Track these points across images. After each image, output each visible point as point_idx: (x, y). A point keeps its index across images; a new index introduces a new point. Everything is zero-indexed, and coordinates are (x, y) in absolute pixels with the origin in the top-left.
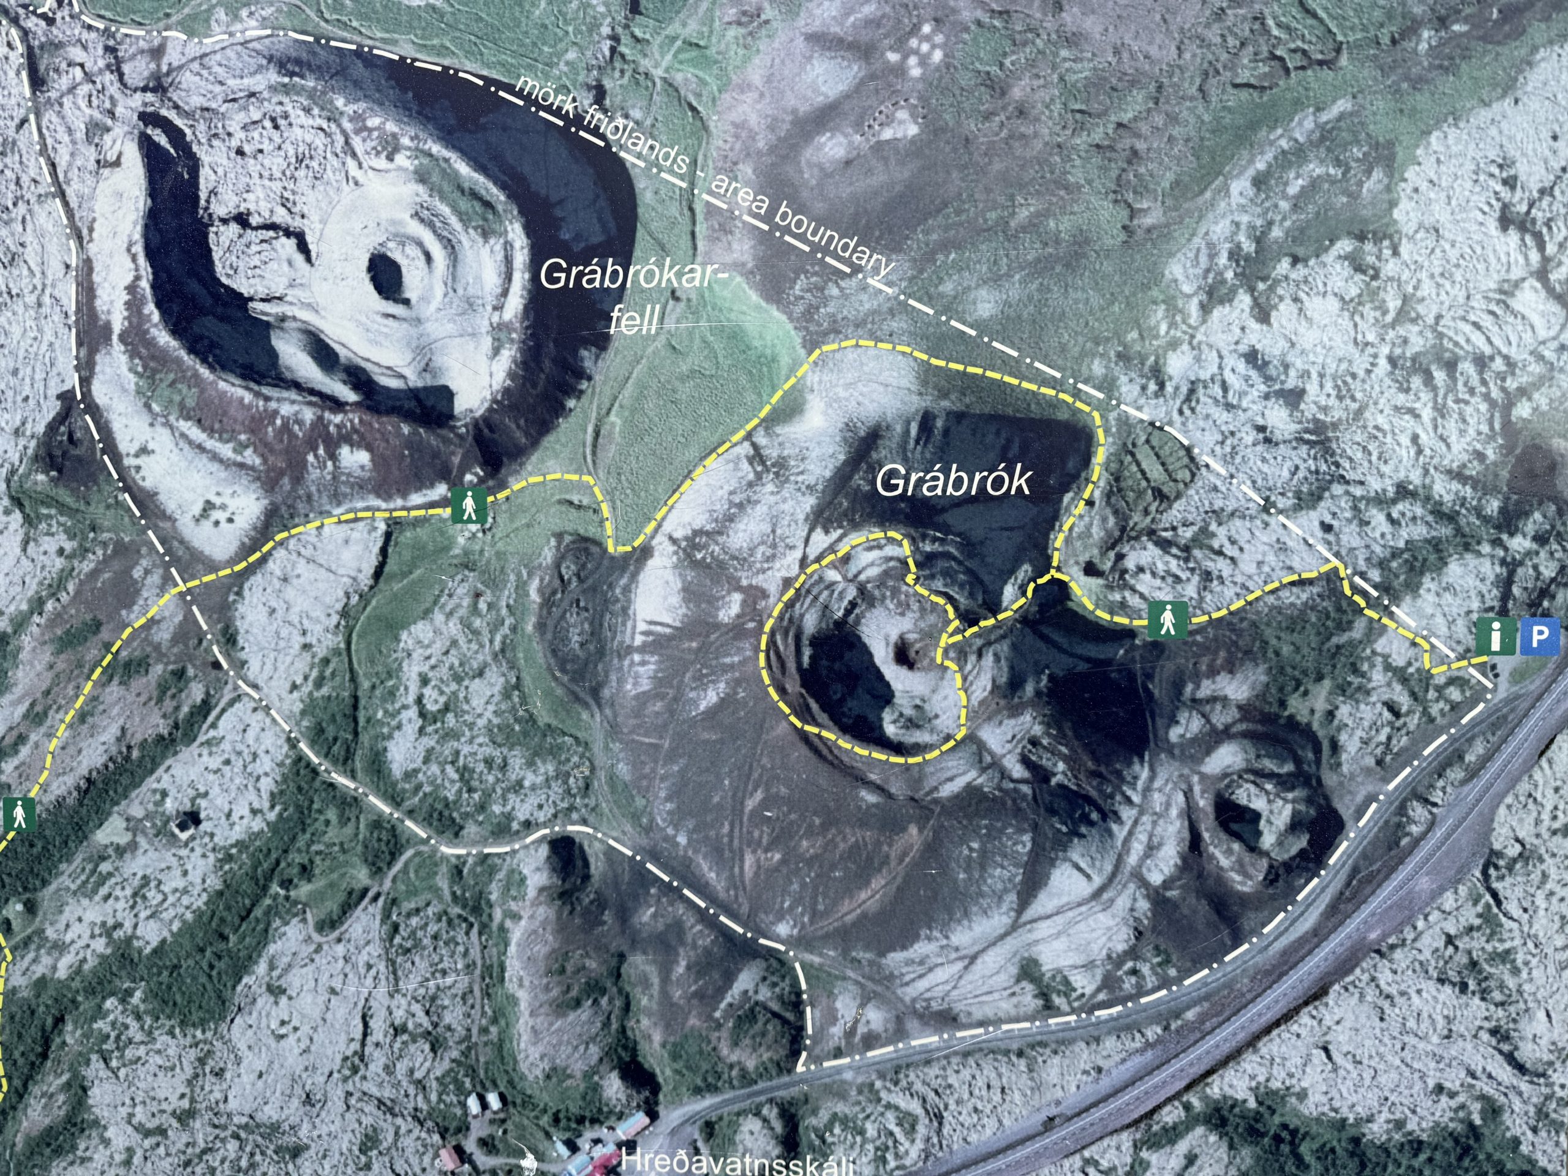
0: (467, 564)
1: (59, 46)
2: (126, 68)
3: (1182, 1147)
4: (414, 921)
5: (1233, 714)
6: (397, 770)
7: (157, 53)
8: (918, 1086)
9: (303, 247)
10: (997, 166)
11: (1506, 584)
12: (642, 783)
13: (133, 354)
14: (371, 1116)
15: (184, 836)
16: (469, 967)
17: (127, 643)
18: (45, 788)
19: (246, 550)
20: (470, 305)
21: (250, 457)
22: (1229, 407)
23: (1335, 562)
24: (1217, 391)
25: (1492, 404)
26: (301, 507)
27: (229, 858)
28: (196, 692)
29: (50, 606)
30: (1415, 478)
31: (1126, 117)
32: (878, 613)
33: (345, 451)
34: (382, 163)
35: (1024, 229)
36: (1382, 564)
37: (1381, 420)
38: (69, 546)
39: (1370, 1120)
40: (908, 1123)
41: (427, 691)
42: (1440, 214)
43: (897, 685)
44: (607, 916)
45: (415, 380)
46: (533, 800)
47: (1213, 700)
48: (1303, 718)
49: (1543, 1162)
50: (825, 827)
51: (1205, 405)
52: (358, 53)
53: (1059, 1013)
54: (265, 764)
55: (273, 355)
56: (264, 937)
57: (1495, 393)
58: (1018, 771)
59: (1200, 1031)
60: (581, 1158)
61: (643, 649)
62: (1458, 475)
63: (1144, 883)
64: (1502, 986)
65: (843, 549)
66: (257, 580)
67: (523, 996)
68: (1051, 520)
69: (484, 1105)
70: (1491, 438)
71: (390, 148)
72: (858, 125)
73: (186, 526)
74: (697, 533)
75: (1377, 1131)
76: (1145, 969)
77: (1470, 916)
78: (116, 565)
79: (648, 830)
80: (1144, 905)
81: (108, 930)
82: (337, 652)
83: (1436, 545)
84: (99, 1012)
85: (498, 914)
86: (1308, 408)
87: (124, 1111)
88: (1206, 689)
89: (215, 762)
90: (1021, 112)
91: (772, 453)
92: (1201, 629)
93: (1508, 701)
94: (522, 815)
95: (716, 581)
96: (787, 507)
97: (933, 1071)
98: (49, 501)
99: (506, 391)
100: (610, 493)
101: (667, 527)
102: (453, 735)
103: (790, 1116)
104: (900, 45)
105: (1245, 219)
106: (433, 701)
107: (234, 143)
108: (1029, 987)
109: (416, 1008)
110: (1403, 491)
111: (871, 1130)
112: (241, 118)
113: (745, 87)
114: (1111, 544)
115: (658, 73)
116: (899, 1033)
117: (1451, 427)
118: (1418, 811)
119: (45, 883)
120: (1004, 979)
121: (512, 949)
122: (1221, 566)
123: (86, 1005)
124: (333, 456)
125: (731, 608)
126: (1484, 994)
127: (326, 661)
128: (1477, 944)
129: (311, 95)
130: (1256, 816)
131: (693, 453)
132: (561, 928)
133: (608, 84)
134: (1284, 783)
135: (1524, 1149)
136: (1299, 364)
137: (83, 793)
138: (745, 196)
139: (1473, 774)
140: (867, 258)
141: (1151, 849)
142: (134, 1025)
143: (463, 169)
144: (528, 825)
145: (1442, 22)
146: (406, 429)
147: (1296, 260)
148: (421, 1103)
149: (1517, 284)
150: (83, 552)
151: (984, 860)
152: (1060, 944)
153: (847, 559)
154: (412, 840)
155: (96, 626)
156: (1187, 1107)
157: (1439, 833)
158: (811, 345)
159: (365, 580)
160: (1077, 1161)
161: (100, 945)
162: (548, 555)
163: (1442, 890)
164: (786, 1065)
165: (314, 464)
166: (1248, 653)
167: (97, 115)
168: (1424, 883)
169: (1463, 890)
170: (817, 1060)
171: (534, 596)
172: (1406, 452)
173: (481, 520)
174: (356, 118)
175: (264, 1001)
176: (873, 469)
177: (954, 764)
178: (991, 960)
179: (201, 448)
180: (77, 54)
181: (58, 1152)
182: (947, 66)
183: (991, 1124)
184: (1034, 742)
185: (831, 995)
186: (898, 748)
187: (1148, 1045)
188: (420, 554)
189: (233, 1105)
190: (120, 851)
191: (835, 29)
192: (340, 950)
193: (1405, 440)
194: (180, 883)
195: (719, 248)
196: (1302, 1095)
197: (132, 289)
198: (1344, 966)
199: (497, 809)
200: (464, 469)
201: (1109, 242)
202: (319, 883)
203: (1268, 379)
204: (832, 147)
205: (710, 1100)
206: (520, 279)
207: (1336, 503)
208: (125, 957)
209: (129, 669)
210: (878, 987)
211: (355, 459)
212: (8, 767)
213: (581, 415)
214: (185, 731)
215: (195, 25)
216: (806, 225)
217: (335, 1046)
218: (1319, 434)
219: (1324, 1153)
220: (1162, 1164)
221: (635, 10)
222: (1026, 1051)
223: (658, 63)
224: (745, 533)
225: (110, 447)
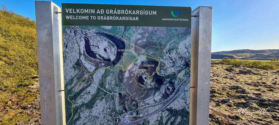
0: (112, 72)
1: (77, 31)
2: (83, 33)
3: (165, 112)
4: (108, 100)
5: (168, 82)
6: (106, 88)
7: (86, 32)
8: (146, 109)
9: (98, 48)
10: (152, 43)
11: (186, 72)
12: (126, 88)
13: (84, 56)
14: (105, 115)
15: (89, 94)
16: (112, 103)
17: (84, 79)
18: (76, 91)
19: (94, 71)
20: (112, 52)
21: (94, 64)
22: (168, 60)
23: (175, 71)
25: (185, 60)
26: (98, 68)
27: (92, 96)
28: (90, 83)
29: (77, 76)
31: (161, 40)
32: (144, 75)
34: (105, 41)
35: (154, 48)
37: (178, 61)
38: (78, 71)
40: (146, 112)
42: (181, 47)
43: (145, 80)
44: (123, 98)
45: (108, 58)
46: (117, 90)
48: (173, 82)
50: (140, 91)
51: (166, 60)
52: (103, 33)
53: (156, 103)
54: (96, 88)
55: (96, 56)
56: (96, 102)
58: (154, 86)
59: (166, 104)
60: (121, 116)
61: (126, 78)
62: (182, 65)
65: (141, 71)
66: (95, 74)
67: (117, 105)
68: (156, 68)
69: (114, 113)
70: (185, 62)
71: (106, 40)
72: (142, 40)
73: (89, 70)
74: (130, 70)
75: (178, 110)
76: (162, 100)
78: (83, 73)
79: (126, 92)
80: (162, 95)
81: (82, 102)
83: (181, 70)
84: (81, 108)
85: (115, 99)
87: (83, 116)
88: (166, 80)
89: (91, 88)
90: (153, 39)
91: (136, 64)
92: (166, 76)
93: (186, 80)
95: (131, 73)
96: (137, 67)
97: (148, 108)
98: (76, 68)
99: (115, 59)
100: (123, 67)
101: (128, 69)
102: (111, 85)
103: (137, 112)
104: (145, 34)
105: (169, 47)
106: (109, 83)
107: (93, 39)
109: (108, 106)
110: (179, 66)
111: (143, 112)
112: (93, 37)
113: (133, 37)
114: (160, 70)
116: (145, 105)
117: (182, 62)
118: (180, 88)
119: (76, 98)
120: (153, 101)
121: (116, 101)
122: (167, 71)
125: (132, 75)
126: (184, 100)
127: (101, 80)
128: (184, 96)
129: (99, 36)
130: (170, 89)
131: (129, 64)
132: (120, 99)
133: (123, 36)
134: (171, 86)
135: (187, 110)
136: (172, 57)
137: (80, 91)
138: (133, 45)
139: (184, 85)
140: (142, 49)
141: (163, 91)
142: (84, 109)
143: (111, 42)
144: (117, 92)
145: (181, 34)
146: (107, 62)
147: (172, 50)
148: (109, 114)
149: (186, 52)
150: (79, 72)
151: (151, 93)
152: (156, 98)
154: (108, 93)
155: (81, 78)
156: (165, 109)
158: (138, 56)
159: (104, 74)
160: (158, 113)
161: (81, 103)
162: (118, 71)
163: (182, 93)
164: (137, 108)
165: (100, 65)
166: (169, 77)
167: (80, 37)
168: (180, 93)
170: (139, 108)
171: (117, 74)
172: (179, 64)
173: (113, 69)
174: (103, 38)
175: (96, 107)
176: (143, 65)
177: (149, 86)
179: (90, 63)
180: (79, 32)
181: (78, 120)
182: (148, 36)
183: (152, 111)
184: (155, 84)
185: (140, 103)
186: (145, 85)
187: (162, 105)
188: (108, 71)
189: (93, 115)
190: (83, 95)
191: (140, 33)
192: (102, 102)
194: (88, 98)
195: (131, 49)
196: (173, 108)
197: (84, 51)
198: (175, 99)
199: (114, 91)
200: (112, 65)
201: (160, 49)
202: (100, 97)
203: (170, 58)
204: (140, 41)
205: (131, 111)
206: (116, 50)
207: (175, 67)
208: (83, 104)
209: (84, 81)
210: (144, 102)
211: (103, 64)
212: (73, 89)
213: (121, 60)
214: (89, 86)
215: (89, 30)
216: (138, 47)
217: (101, 110)
218: (174, 62)
219: (174, 111)
220: (163, 113)
221: (125, 30)
222: (154, 106)
223: (127, 35)
224: (134, 69)
225: (82, 63)
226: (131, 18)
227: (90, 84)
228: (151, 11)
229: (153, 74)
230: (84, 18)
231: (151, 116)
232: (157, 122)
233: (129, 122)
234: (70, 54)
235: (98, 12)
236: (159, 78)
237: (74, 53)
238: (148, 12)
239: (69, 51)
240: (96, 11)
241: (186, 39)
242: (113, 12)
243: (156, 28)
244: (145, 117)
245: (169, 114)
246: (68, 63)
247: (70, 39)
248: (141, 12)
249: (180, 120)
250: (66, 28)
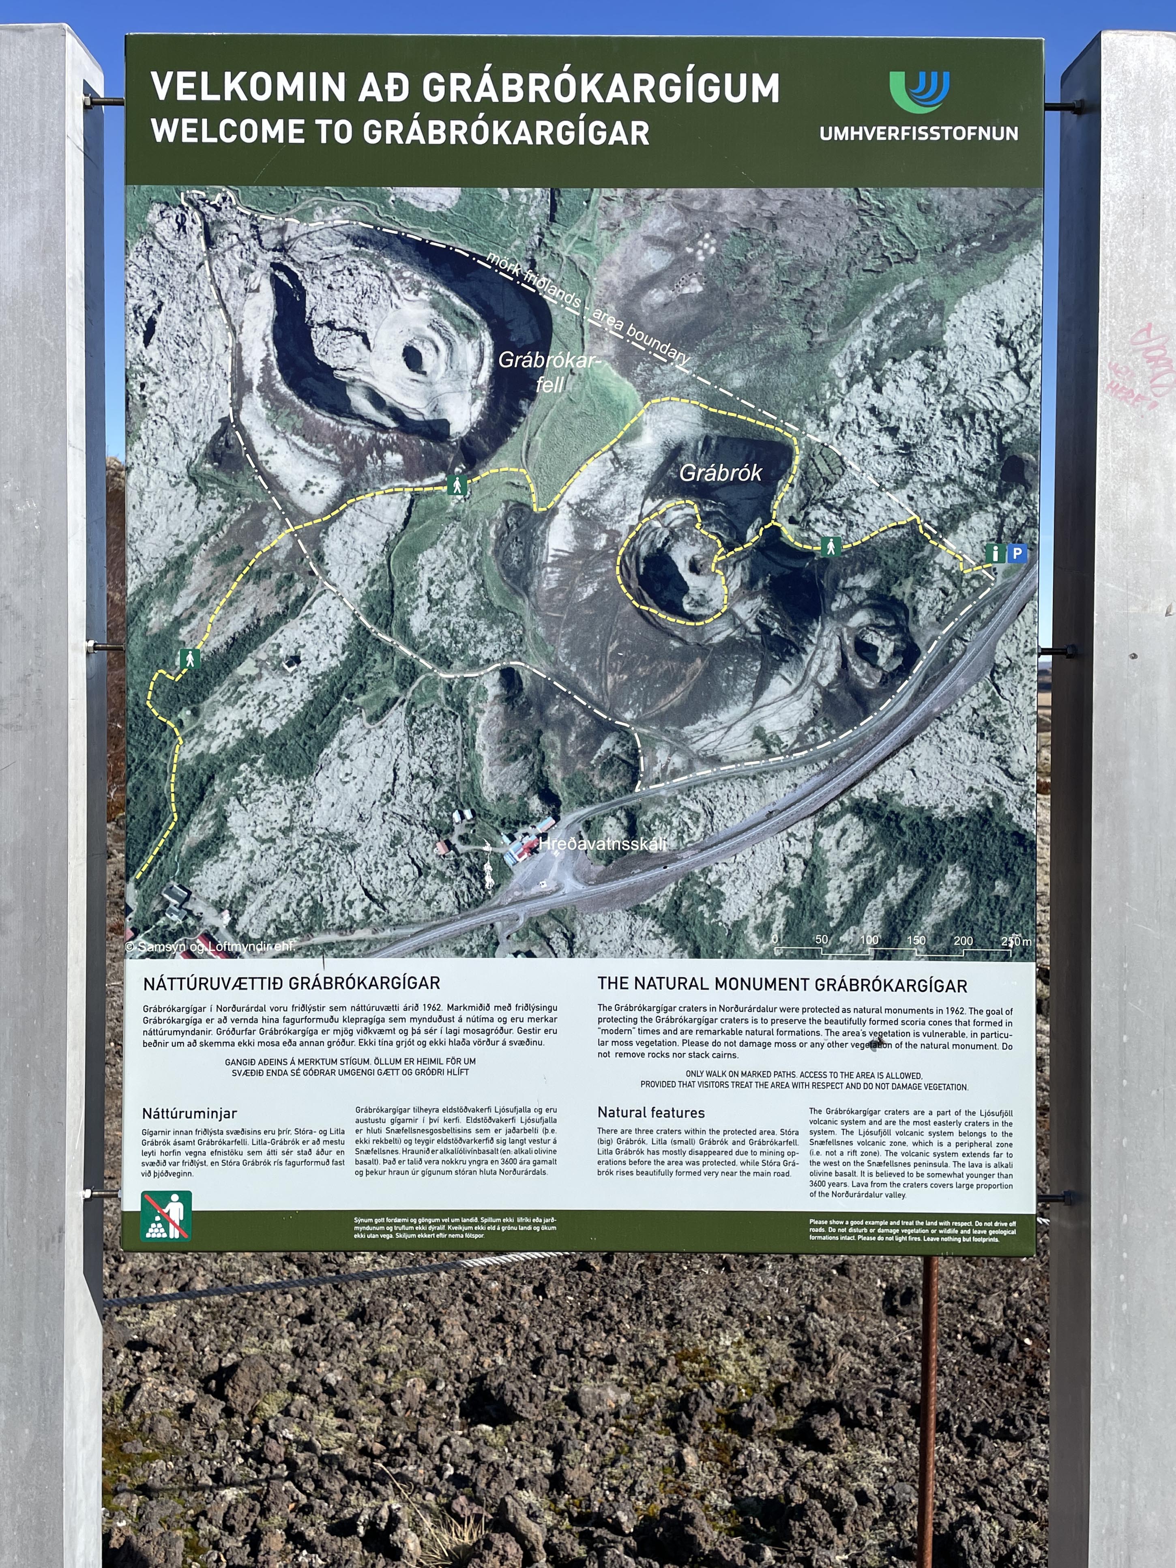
0: (456, 517)
1: (223, 223)
2: (263, 237)
3: (840, 825)
4: (424, 715)
5: (864, 595)
6: (415, 633)
7: (282, 230)
8: (700, 797)
9: (366, 341)
10: (743, 309)
11: (1000, 527)
12: (551, 638)
13: (265, 398)
14: (397, 825)
15: (290, 670)
16: (455, 740)
17: (258, 561)
18: (206, 644)
19: (330, 509)
20: (460, 375)
21: (333, 457)
22: (861, 436)
23: (915, 516)
24: (856, 428)
25: (993, 435)
26: (363, 485)
27: (317, 682)
28: (300, 588)
29: (212, 539)
30: (955, 472)
31: (809, 285)
32: (681, 544)
33: (388, 454)
34: (411, 296)
35: (757, 342)
36: (938, 517)
37: (938, 443)
38: (224, 505)
39: (936, 807)
40: (695, 817)
41: (433, 588)
42: (967, 338)
43: (690, 583)
44: (532, 711)
45: (428, 416)
46: (491, 648)
47: (853, 588)
48: (899, 597)
49: (1024, 826)
50: (651, 660)
51: (849, 435)
52: (398, 236)
53: (775, 755)
54: (340, 629)
55: (348, 400)
56: (337, 726)
57: (994, 430)
58: (754, 628)
59: (848, 762)
60: (517, 844)
61: (552, 565)
62: (976, 471)
63: (818, 685)
64: (1001, 735)
65: (662, 510)
66: (336, 525)
67: (485, 755)
68: (773, 493)
69: (463, 817)
70: (992, 452)
71: (416, 288)
72: (671, 286)
73: (295, 495)
74: (582, 501)
75: (940, 813)
76: (819, 731)
77: (985, 698)
78: (253, 516)
79: (555, 663)
80: (818, 697)
81: (243, 725)
82: (382, 566)
83: (965, 507)
84: (236, 772)
85: (471, 710)
86: (901, 437)
87: (249, 830)
88: (850, 583)
89: (310, 628)
90: (756, 281)
91: (624, 457)
92: (848, 551)
93: (1002, 587)
94: (485, 655)
95: (593, 527)
96: (632, 487)
97: (708, 789)
98: (212, 479)
99: (479, 423)
100: (535, 479)
101: (566, 498)
102: (448, 612)
103: (632, 816)
104: (693, 244)
105: (869, 339)
106: (436, 593)
107: (327, 282)
108: (759, 742)
109: (425, 764)
110: (949, 479)
111: (675, 822)
112: (331, 268)
113: (611, 263)
114: (803, 507)
115: (565, 254)
116: (690, 769)
117: (972, 446)
118: (958, 644)
119: (205, 698)
120: (746, 738)
121: (479, 730)
122: (858, 518)
123: (228, 768)
124: (382, 458)
125: (601, 542)
126: (992, 739)
127: (376, 571)
128: (989, 712)
129: (371, 257)
130: (876, 648)
131: (580, 457)
132: (507, 716)
133: (537, 259)
134: (890, 631)
135: (1015, 820)
136: (897, 414)
137: (230, 646)
138: (611, 321)
139: (985, 625)
140: (675, 355)
141: (822, 667)
142: (257, 778)
143: (457, 301)
144: (488, 661)
145: (967, 241)
146: (423, 443)
147: (895, 361)
148: (427, 818)
149: (1004, 374)
150: (233, 508)
151: (736, 676)
152: (775, 719)
153: (664, 515)
154: (423, 670)
155: (240, 551)
156: (842, 803)
157: (968, 655)
158: (645, 400)
159: (399, 526)
160: (784, 834)
161: (238, 733)
162: (500, 513)
163: (970, 685)
164: (629, 788)
166: (871, 563)
167: (245, 263)
168: (961, 682)
169: (981, 685)
170: (647, 785)
171: (492, 535)
172: (950, 460)
173: (464, 493)
174: (396, 271)
175: (336, 762)
176: (678, 466)
177: (720, 625)
178: (739, 728)
179: (304, 451)
180: (234, 228)
181: (208, 855)
182: (717, 255)
183: (739, 816)
184: (762, 612)
185: (654, 750)
186: (691, 617)
187: (821, 771)
188: (430, 512)
189: (316, 822)
190: (252, 679)
191: (659, 234)
192: (381, 732)
193: (950, 453)
194: (288, 697)
195: (596, 348)
196: (901, 795)
197: (265, 361)
198: (921, 726)
199: (471, 653)
200: (455, 465)
201: (800, 349)
202: (370, 695)
203: (881, 422)
204: (657, 296)
205: (588, 809)
206: (488, 362)
207: (915, 485)
208: (253, 740)
209: (259, 575)
210: (679, 745)
211: (394, 459)
212: (184, 632)
213: (519, 436)
214: (292, 610)
215: (304, 216)
216: (644, 337)
217: (377, 787)
218: (907, 450)
219: (913, 826)
220: (829, 835)
221: (552, 219)
222: (757, 776)
223: (565, 249)
224: (609, 501)
225: (251, 450)
226: (597, 128)
227: (304, 597)
228: (743, 77)
229: (752, 536)
230: (273, 131)
231: (734, 851)
232: (783, 901)
233: (571, 885)
234: (174, 383)
235: (370, 89)
236: (794, 564)
237: (196, 379)
238: (722, 85)
239: (168, 366)
240: (353, 88)
241: (999, 274)
242: (472, 91)
243: (776, 197)
244: (688, 859)
245: (871, 840)
246: (153, 444)
247: (178, 278)
248: (670, 83)
249: (960, 898)
250: (151, 201)
